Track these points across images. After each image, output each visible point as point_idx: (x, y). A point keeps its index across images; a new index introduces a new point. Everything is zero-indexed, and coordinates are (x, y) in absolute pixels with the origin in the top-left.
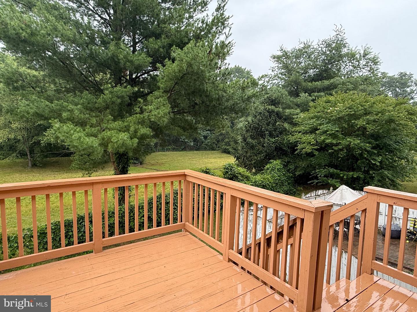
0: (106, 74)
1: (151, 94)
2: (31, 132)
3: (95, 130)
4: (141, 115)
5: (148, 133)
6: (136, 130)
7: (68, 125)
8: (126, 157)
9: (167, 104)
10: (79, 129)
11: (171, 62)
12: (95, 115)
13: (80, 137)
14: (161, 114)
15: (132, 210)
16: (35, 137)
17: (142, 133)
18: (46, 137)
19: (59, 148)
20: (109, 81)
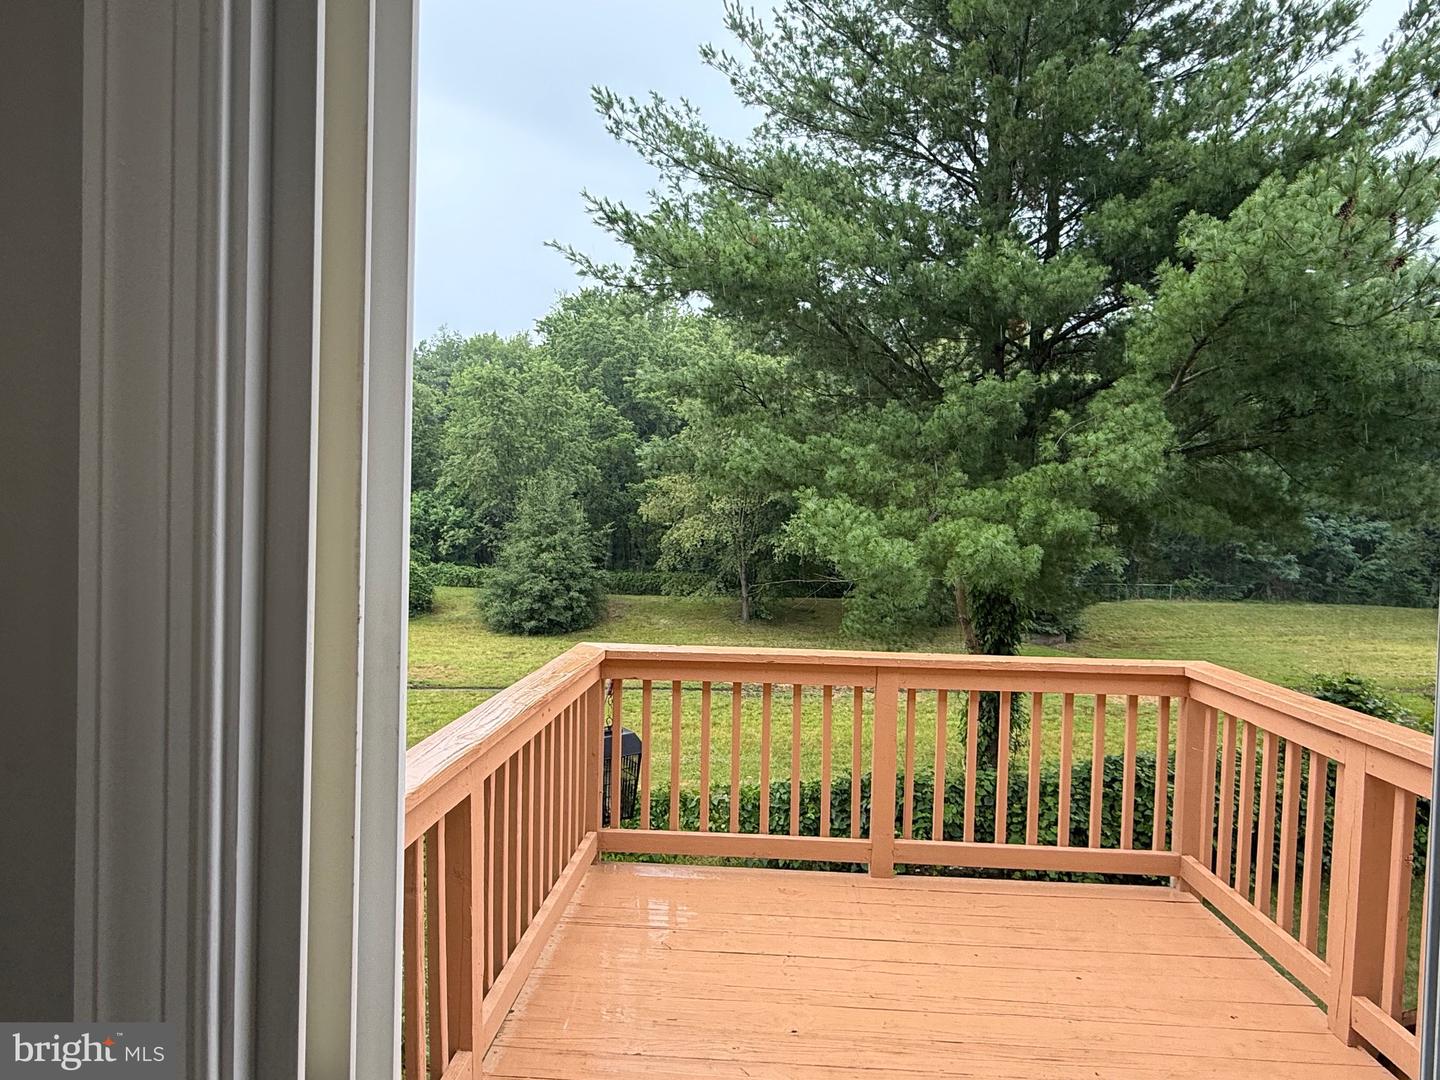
0: (957, 339)
1: (1103, 392)
2: (752, 523)
3: (911, 517)
4: (1061, 467)
5: (1084, 526)
6: (1040, 515)
7: (838, 502)
8: (1007, 608)
9: (1160, 420)
10: (865, 514)
11: (1182, 270)
12: (913, 471)
13: (867, 539)
14: (1135, 461)
15: (1017, 794)
16: (762, 538)
17: (1060, 526)
18: (788, 536)
19: (818, 569)
20: (966, 360)
